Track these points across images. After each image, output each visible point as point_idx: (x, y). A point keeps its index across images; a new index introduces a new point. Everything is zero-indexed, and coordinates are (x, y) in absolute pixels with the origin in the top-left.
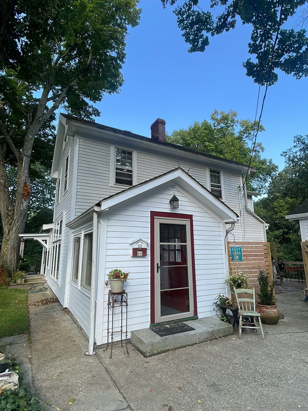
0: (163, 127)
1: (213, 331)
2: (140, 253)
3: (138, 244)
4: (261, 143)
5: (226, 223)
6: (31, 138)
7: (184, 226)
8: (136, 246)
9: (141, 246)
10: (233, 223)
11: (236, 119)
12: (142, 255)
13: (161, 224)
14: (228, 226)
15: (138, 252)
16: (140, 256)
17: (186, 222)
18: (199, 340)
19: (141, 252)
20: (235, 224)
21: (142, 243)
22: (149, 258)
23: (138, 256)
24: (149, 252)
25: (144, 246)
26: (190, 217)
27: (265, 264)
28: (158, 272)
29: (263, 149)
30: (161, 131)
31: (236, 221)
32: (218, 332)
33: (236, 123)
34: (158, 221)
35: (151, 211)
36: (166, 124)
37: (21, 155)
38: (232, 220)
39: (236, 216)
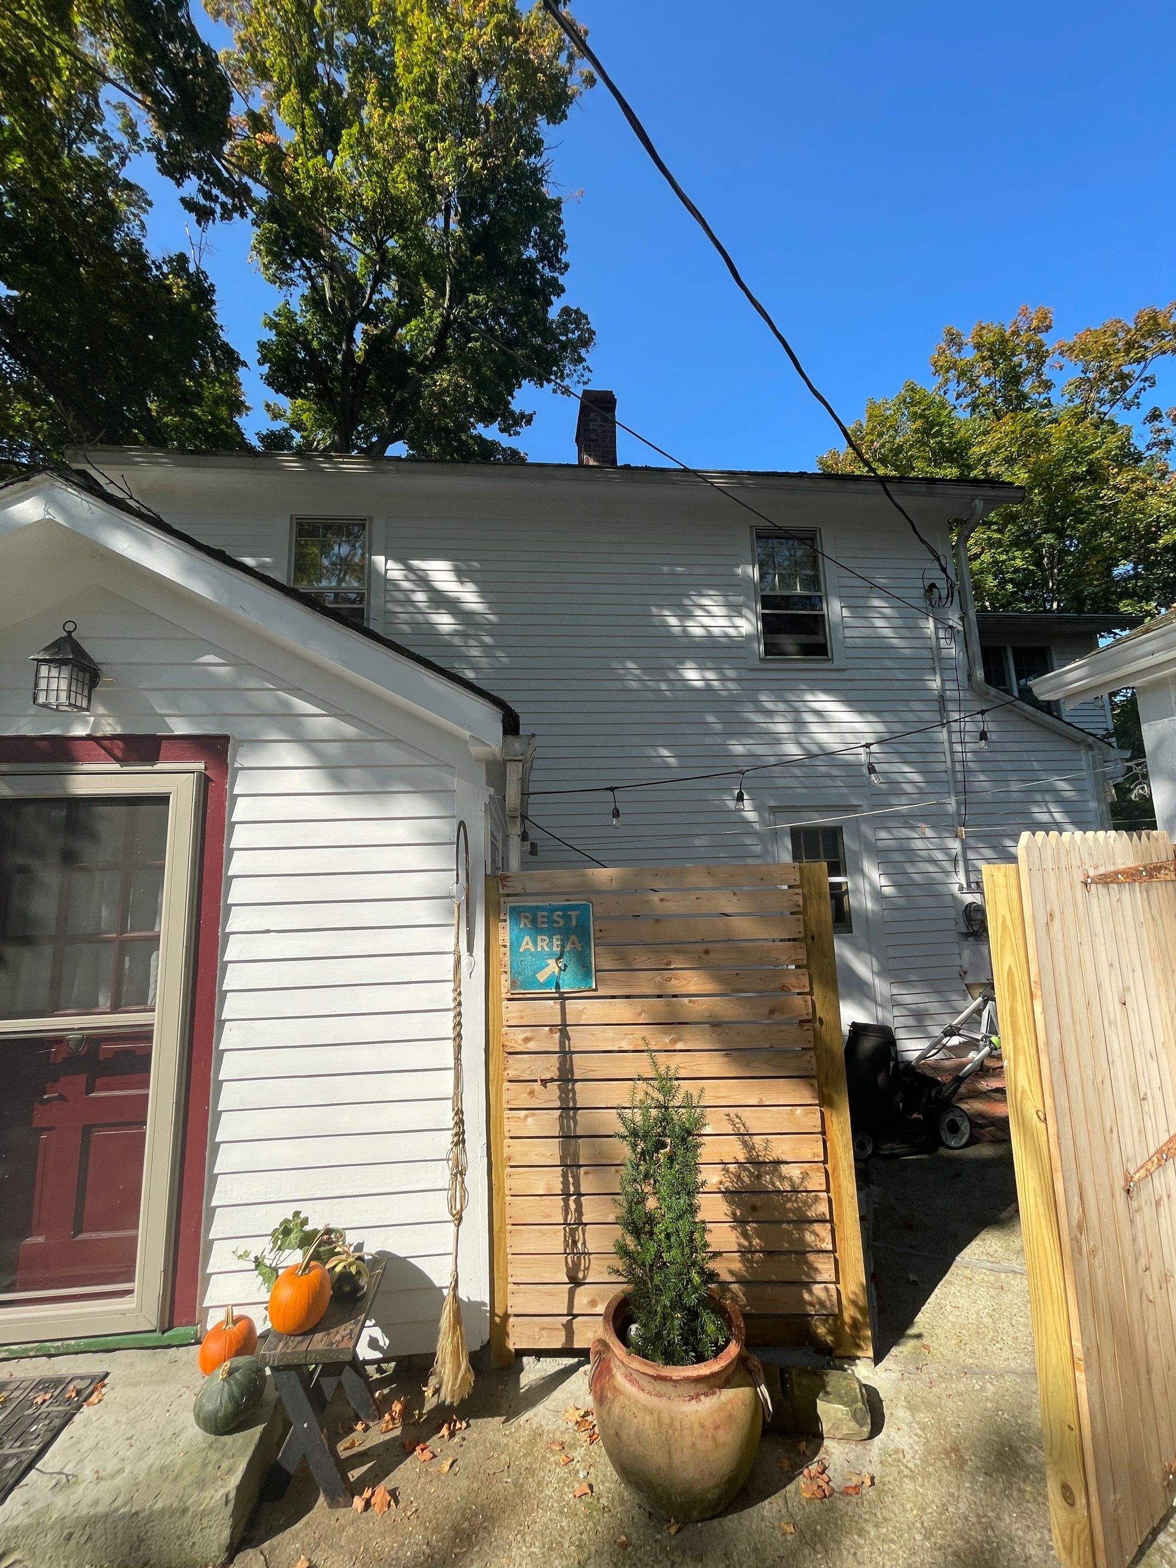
0: (604, 419)
17: (174, 781)
30: (597, 435)
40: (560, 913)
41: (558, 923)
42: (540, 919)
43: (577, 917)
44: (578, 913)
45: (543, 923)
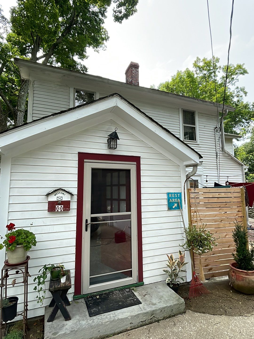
0: (136, 71)
1: (154, 311)
2: (59, 208)
3: (57, 196)
4: (244, 87)
5: (187, 166)
6: (23, 95)
7: (128, 172)
8: (53, 198)
9: (61, 198)
10: (195, 166)
11: (218, 65)
12: (62, 210)
13: (93, 170)
14: (190, 169)
15: (57, 206)
16: (59, 211)
17: (132, 167)
18: (132, 325)
19: (61, 207)
20: (198, 167)
21: (63, 194)
22: (74, 212)
23: (56, 211)
24: (74, 206)
25: (66, 198)
26: (137, 160)
27: (237, 215)
28: (86, 230)
29: (246, 93)
30: (134, 75)
31: (199, 163)
32: (161, 311)
33: (219, 68)
34: (89, 166)
35: (79, 153)
36: (139, 67)
37: (16, 110)
38: (193, 161)
39: (198, 157)
40: (176, 194)
41: (176, 196)
42: (173, 195)
43: (179, 195)
44: (179, 194)
45: (173, 196)
